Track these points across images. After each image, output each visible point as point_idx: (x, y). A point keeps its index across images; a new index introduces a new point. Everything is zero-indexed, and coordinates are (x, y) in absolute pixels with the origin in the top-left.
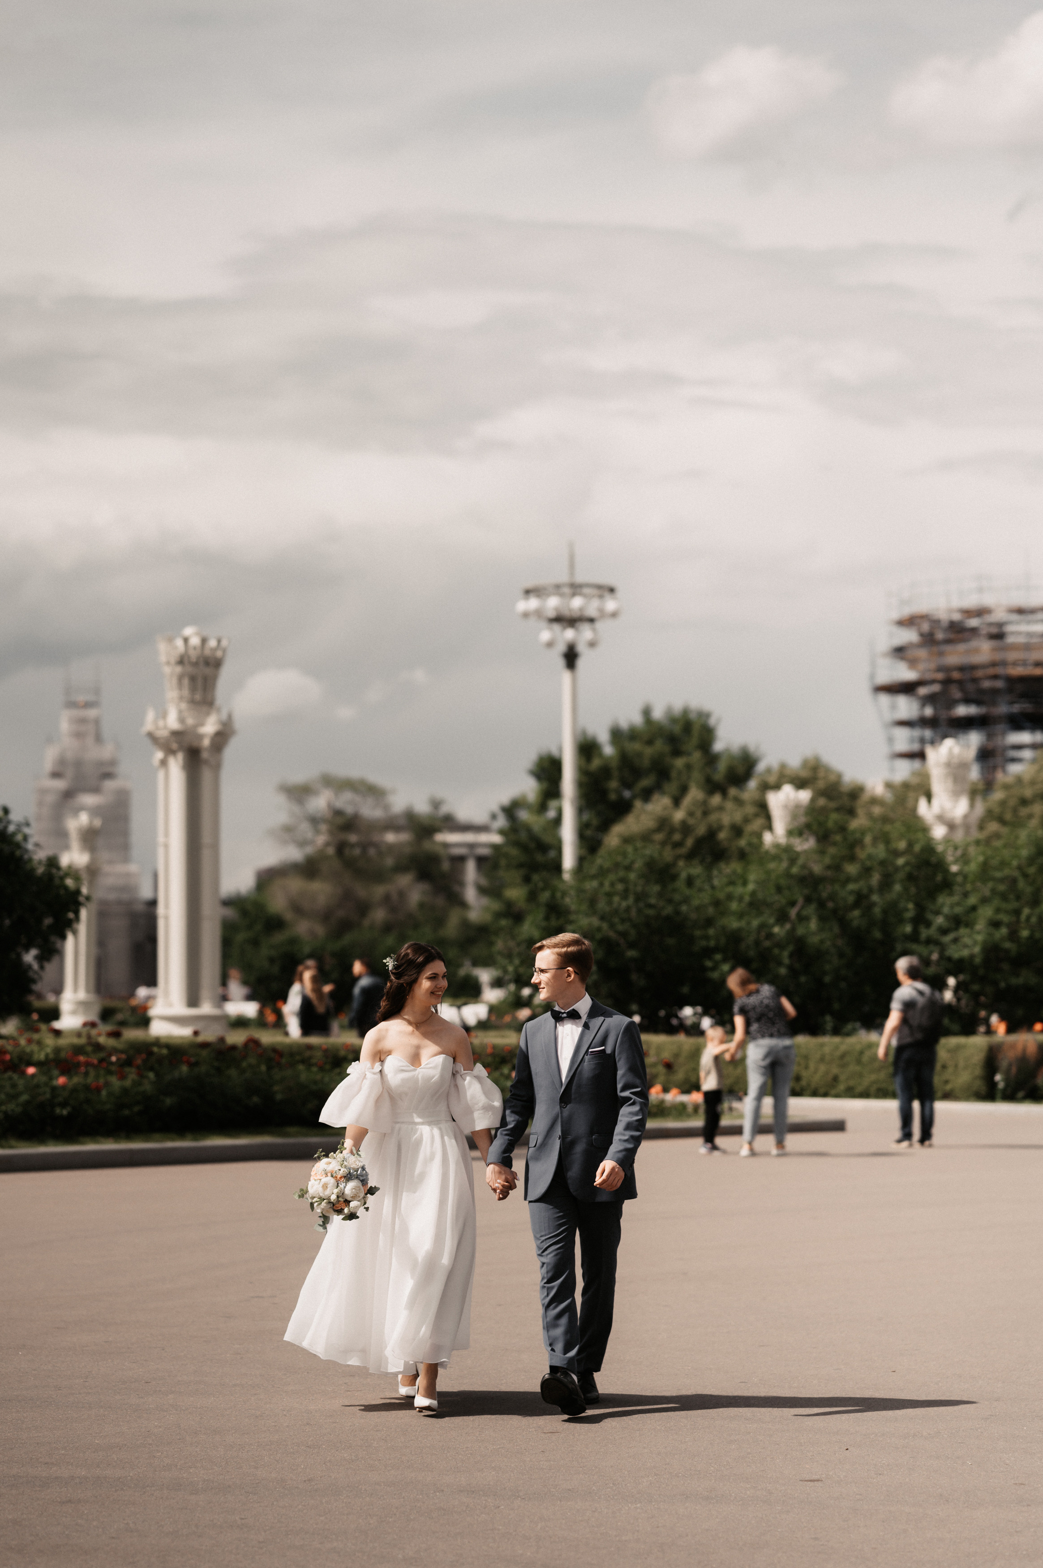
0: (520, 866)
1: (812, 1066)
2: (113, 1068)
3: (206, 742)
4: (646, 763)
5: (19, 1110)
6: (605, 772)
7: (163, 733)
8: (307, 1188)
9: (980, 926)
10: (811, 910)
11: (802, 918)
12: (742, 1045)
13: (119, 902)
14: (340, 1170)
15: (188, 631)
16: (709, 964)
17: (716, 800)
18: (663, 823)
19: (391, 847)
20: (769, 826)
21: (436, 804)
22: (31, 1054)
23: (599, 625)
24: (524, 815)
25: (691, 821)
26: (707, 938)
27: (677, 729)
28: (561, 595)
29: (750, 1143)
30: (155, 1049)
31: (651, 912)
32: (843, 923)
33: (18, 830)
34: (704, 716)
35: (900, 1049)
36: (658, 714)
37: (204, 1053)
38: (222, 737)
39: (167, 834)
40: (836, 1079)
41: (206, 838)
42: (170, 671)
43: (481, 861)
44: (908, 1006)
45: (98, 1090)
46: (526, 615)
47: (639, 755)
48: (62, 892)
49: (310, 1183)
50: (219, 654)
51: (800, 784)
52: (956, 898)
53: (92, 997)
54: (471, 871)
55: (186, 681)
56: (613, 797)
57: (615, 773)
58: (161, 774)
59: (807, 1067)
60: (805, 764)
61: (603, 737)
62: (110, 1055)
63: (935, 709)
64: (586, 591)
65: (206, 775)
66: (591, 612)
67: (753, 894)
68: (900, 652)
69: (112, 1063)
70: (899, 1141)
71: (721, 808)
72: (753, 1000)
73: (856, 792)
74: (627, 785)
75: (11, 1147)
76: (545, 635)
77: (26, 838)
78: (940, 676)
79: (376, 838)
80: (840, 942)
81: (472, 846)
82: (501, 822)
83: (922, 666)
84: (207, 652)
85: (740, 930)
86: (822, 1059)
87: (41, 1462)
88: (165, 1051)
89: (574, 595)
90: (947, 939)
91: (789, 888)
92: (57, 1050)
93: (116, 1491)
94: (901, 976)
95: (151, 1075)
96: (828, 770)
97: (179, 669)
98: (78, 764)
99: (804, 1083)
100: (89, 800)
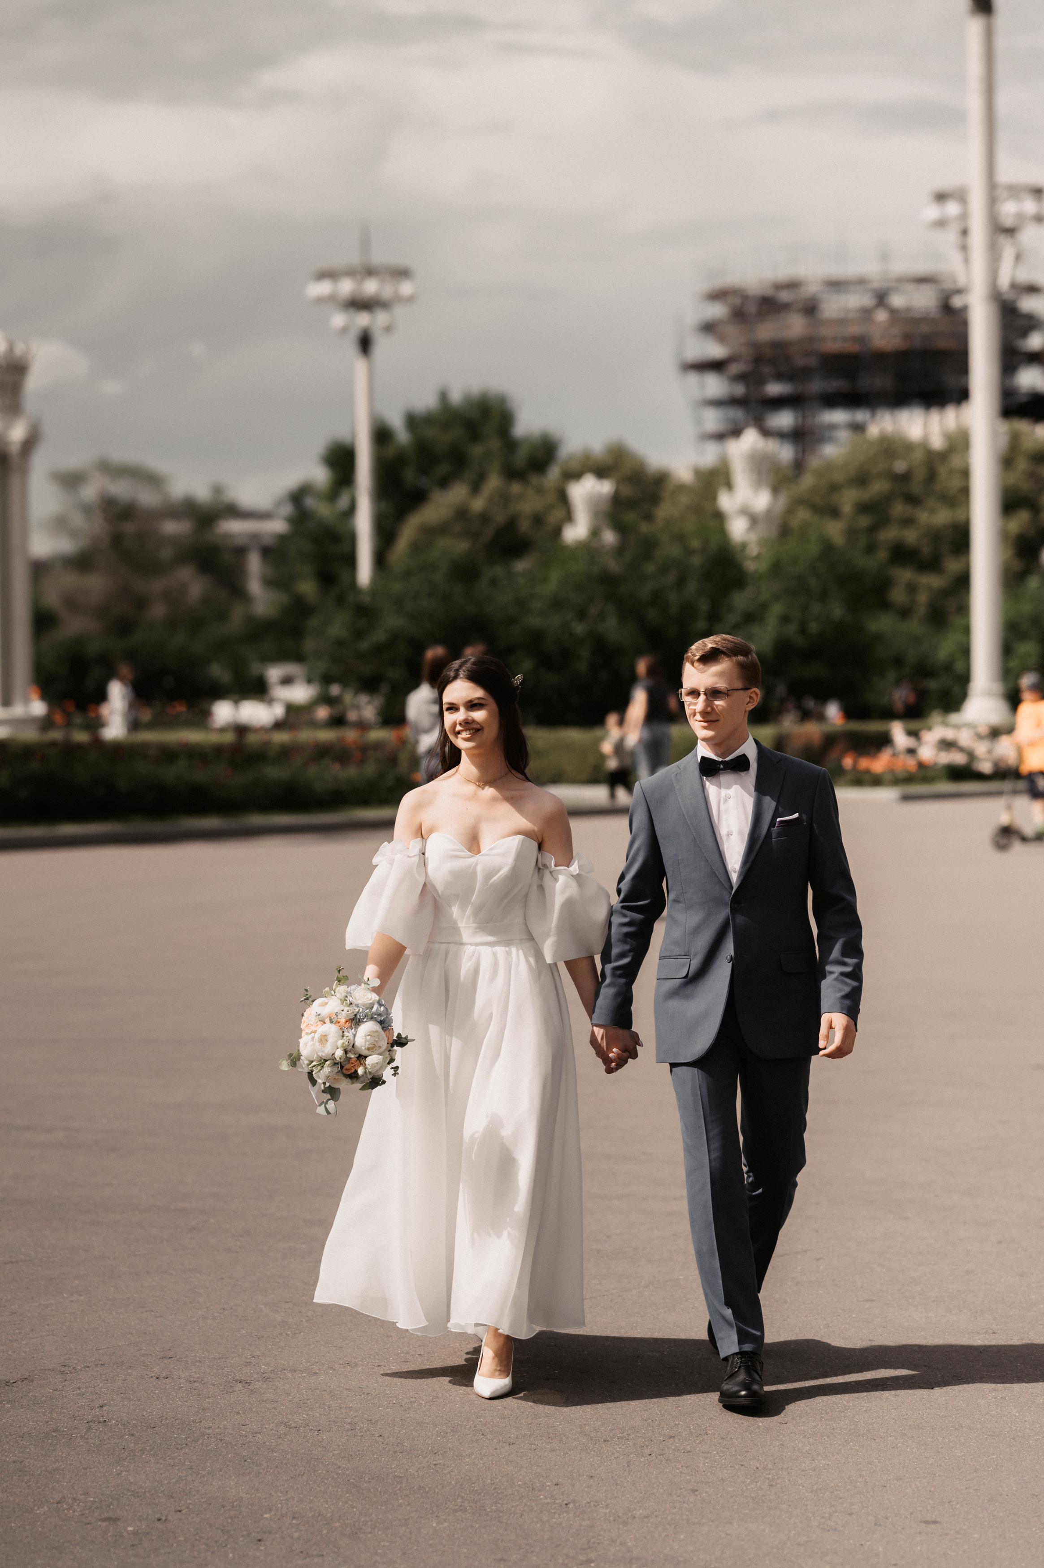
0: (311, 557)
3: (16, 449)
4: (442, 448)
6: (401, 459)
8: (299, 1050)
10: (610, 608)
11: (602, 617)
14: (343, 1011)
17: (517, 487)
18: (462, 514)
19: (170, 538)
20: (569, 517)
21: (218, 490)
23: (395, 310)
24: (310, 502)
25: (491, 511)
27: (475, 414)
28: (355, 278)
32: (642, 621)
34: (503, 399)
36: (456, 398)
38: (31, 443)
43: (267, 552)
46: (320, 300)
47: (436, 441)
49: (302, 1041)
50: (28, 359)
51: (601, 472)
52: (749, 594)
54: (254, 564)
56: (409, 485)
57: (411, 461)
60: (609, 450)
61: (399, 423)
63: (744, 389)
64: (381, 274)
65: (15, 481)
66: (387, 296)
67: (554, 593)
68: (709, 328)
71: (522, 497)
73: (661, 479)
74: (424, 471)
76: (339, 321)
78: (751, 353)
79: (153, 527)
81: (255, 537)
82: (287, 509)
83: (732, 343)
84: (17, 357)
85: (541, 628)
89: (369, 277)
91: (589, 586)
96: (632, 456)
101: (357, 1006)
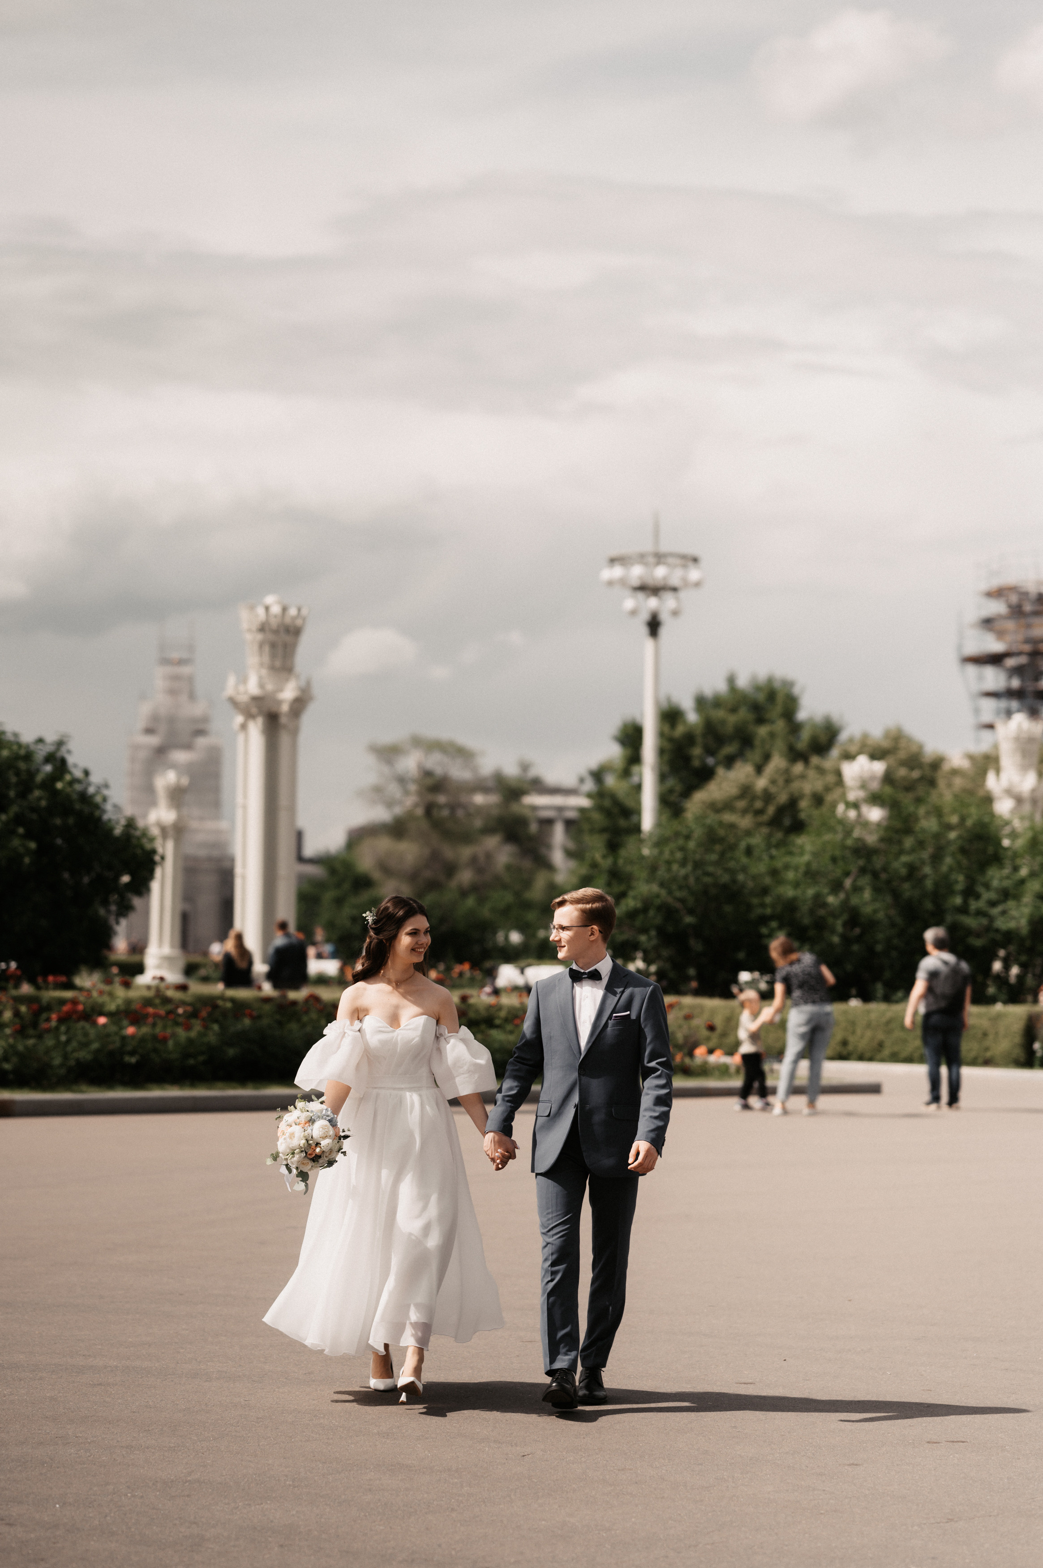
0: (603, 830)
1: (859, 1032)
2: (181, 1020)
3: (285, 708)
4: (729, 729)
5: (89, 1057)
6: (689, 739)
7: (243, 698)
9: (1027, 899)
10: (865, 881)
11: (856, 889)
12: (781, 1010)
13: (210, 859)
15: (270, 599)
16: (764, 931)
17: (799, 768)
18: (746, 791)
19: (479, 810)
21: (525, 767)
22: (102, 1005)
23: (682, 594)
24: (610, 781)
25: (773, 790)
26: (763, 905)
27: (761, 697)
28: (646, 564)
29: (783, 1103)
30: (220, 1003)
31: (708, 880)
32: (896, 895)
33: (98, 792)
34: (788, 684)
35: (927, 1016)
36: (743, 682)
37: (267, 1007)
38: (300, 704)
39: (245, 796)
40: (881, 1045)
41: (283, 800)
42: (252, 638)
43: (569, 824)
44: (933, 975)
45: (165, 1040)
46: (610, 583)
47: (723, 722)
48: (139, 851)
50: (299, 622)
51: (876, 755)
52: (1006, 871)
53: (177, 952)
54: (559, 834)
55: (267, 649)
56: (696, 763)
57: (699, 740)
58: (241, 738)
59: (854, 1032)
60: (887, 734)
61: (687, 705)
62: (177, 1007)
63: (1023, 681)
64: (670, 560)
65: (284, 739)
66: (675, 581)
67: (808, 864)
68: (988, 623)
69: (179, 1015)
70: (929, 1104)
71: (803, 777)
72: (796, 968)
73: (937, 764)
74: (710, 751)
75: (81, 1092)
76: (629, 603)
77: (105, 799)
78: (1027, 648)
79: (464, 798)
80: (893, 912)
81: (560, 809)
82: (589, 785)
83: (1009, 638)
84: (288, 620)
85: (795, 899)
86: (869, 1026)
87: (80, 1354)
88: (229, 1005)
89: (658, 563)
90: (995, 911)
91: (844, 858)
92: (128, 1002)
93: (141, 1378)
94: (930, 948)
95: (216, 1027)
96: (909, 740)
97: (259, 637)
98: (172, 720)
99: (850, 1048)
100: (181, 756)
101: (312, 1111)
